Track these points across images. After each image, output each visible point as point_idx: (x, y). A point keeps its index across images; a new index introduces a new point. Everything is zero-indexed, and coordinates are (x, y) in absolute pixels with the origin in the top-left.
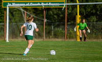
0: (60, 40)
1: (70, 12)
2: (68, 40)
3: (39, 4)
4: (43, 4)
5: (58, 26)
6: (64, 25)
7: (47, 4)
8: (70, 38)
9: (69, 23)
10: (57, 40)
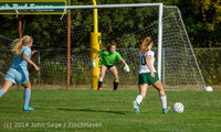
0: (55, 87)
1: (77, 24)
2: (74, 87)
3: (7, 7)
4: (16, 7)
5: (52, 56)
6: (65, 53)
7: (26, 7)
8: (78, 83)
9: (76, 50)
10: (49, 87)
